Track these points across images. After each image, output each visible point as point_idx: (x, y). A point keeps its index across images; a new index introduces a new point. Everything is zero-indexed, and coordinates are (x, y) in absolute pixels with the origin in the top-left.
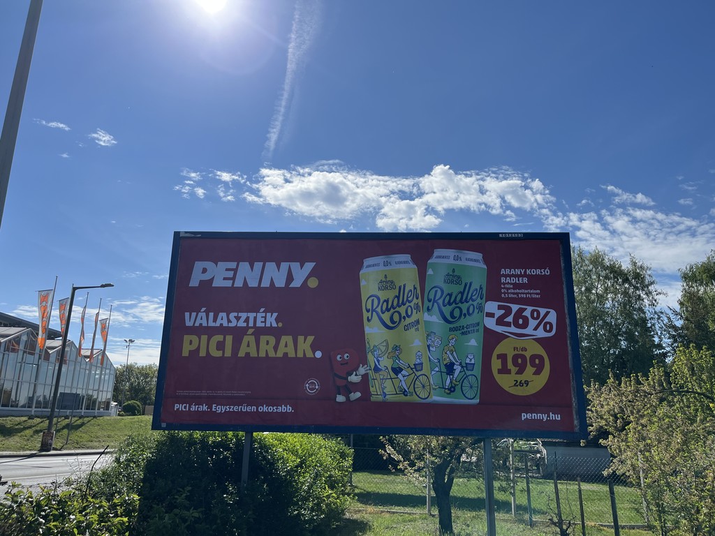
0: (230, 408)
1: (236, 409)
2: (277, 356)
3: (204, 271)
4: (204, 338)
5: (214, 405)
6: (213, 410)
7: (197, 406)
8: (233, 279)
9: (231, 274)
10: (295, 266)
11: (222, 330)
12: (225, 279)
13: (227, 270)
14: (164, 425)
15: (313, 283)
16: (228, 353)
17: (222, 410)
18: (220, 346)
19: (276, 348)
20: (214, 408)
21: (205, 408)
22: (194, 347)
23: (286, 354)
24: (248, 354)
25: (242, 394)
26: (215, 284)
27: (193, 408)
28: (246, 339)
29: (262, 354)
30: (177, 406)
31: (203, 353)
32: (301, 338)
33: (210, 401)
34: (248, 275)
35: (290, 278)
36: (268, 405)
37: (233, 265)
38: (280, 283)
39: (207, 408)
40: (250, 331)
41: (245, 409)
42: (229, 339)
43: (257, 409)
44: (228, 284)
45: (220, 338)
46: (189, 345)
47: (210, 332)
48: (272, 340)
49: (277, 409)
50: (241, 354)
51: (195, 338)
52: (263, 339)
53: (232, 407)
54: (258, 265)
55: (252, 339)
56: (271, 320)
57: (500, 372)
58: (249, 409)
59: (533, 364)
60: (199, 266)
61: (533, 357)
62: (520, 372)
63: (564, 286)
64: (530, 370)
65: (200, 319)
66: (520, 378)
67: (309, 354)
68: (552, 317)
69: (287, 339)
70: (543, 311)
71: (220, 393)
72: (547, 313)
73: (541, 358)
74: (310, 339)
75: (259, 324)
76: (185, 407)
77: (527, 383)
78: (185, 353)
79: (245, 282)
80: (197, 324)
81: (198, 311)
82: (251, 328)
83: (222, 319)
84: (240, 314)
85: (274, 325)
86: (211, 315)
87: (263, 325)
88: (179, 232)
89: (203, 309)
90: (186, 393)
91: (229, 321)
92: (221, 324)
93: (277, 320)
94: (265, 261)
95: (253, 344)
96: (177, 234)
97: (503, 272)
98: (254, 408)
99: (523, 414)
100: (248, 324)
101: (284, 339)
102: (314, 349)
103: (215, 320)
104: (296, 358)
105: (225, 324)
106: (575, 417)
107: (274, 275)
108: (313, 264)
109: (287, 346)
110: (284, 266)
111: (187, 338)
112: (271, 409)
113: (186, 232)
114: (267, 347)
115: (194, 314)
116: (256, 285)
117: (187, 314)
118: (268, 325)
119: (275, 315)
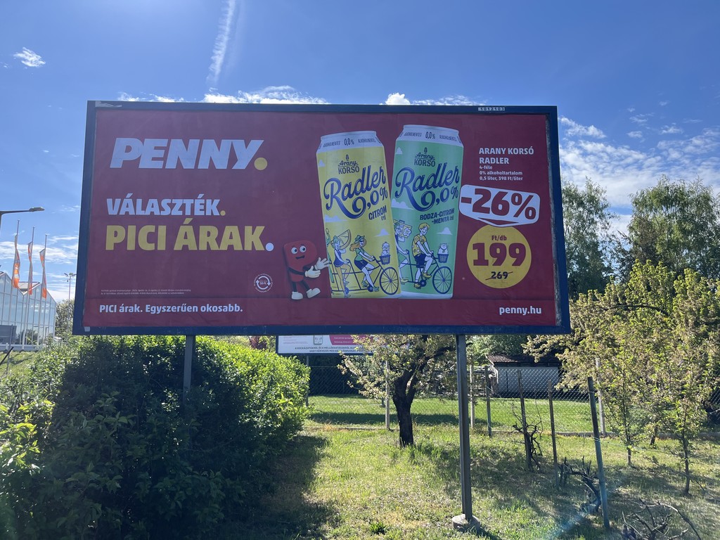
0: (166, 309)
1: (174, 309)
2: (221, 249)
3: (128, 149)
4: (132, 229)
5: (147, 306)
6: (147, 311)
7: (127, 307)
8: (164, 159)
9: (161, 153)
10: (239, 144)
11: (153, 220)
12: (154, 159)
13: (156, 148)
14: (87, 329)
15: (261, 164)
16: (162, 246)
17: (157, 311)
18: (152, 238)
19: (219, 240)
20: (147, 308)
21: (137, 309)
22: (120, 239)
23: (231, 247)
24: (185, 247)
25: (181, 292)
26: (141, 166)
27: (123, 309)
28: (182, 230)
29: (203, 247)
30: (102, 308)
31: (131, 246)
32: (248, 229)
33: (142, 300)
34: (181, 154)
35: (233, 159)
36: (212, 304)
37: (163, 143)
38: (222, 164)
39: (140, 310)
40: (188, 221)
41: (185, 309)
42: (162, 230)
43: (199, 309)
44: (159, 165)
45: (151, 228)
46: (113, 237)
47: (139, 221)
48: (214, 231)
49: (222, 308)
50: (178, 247)
51: (120, 229)
52: (203, 230)
53: (169, 307)
54: (194, 143)
55: (190, 230)
56: (212, 207)
57: (476, 263)
58: (189, 309)
59: (513, 254)
60: (121, 143)
61: (513, 246)
62: (499, 263)
63: (550, 167)
64: (509, 260)
65: (127, 206)
66: (498, 269)
67: (259, 247)
68: (535, 202)
69: (231, 230)
70: (525, 195)
71: (153, 292)
72: (530, 197)
73: (521, 247)
74: (260, 229)
75: (198, 213)
76: (113, 309)
77: (506, 275)
78: (110, 246)
79: (179, 163)
80: (122, 213)
81: (123, 197)
82: (188, 217)
83: (153, 207)
84: (174, 201)
85: (216, 213)
86: (139, 202)
87: (202, 213)
88: (94, 102)
89: (129, 195)
90: (112, 292)
91: (161, 209)
92: (152, 213)
93: (219, 208)
94: (202, 137)
95: (191, 236)
96: (91, 104)
97: (481, 151)
98: (195, 308)
99: (500, 309)
100: (184, 212)
101: (229, 230)
102: (264, 242)
103: (144, 208)
104: (244, 252)
105: (157, 212)
106: (557, 310)
107: (214, 154)
108: (260, 142)
109: (232, 238)
110: (226, 144)
111: (110, 229)
112: (215, 309)
113: (103, 102)
114: (208, 239)
115: (118, 201)
116: (192, 167)
117: (109, 201)
118: (208, 213)
119: (217, 202)
